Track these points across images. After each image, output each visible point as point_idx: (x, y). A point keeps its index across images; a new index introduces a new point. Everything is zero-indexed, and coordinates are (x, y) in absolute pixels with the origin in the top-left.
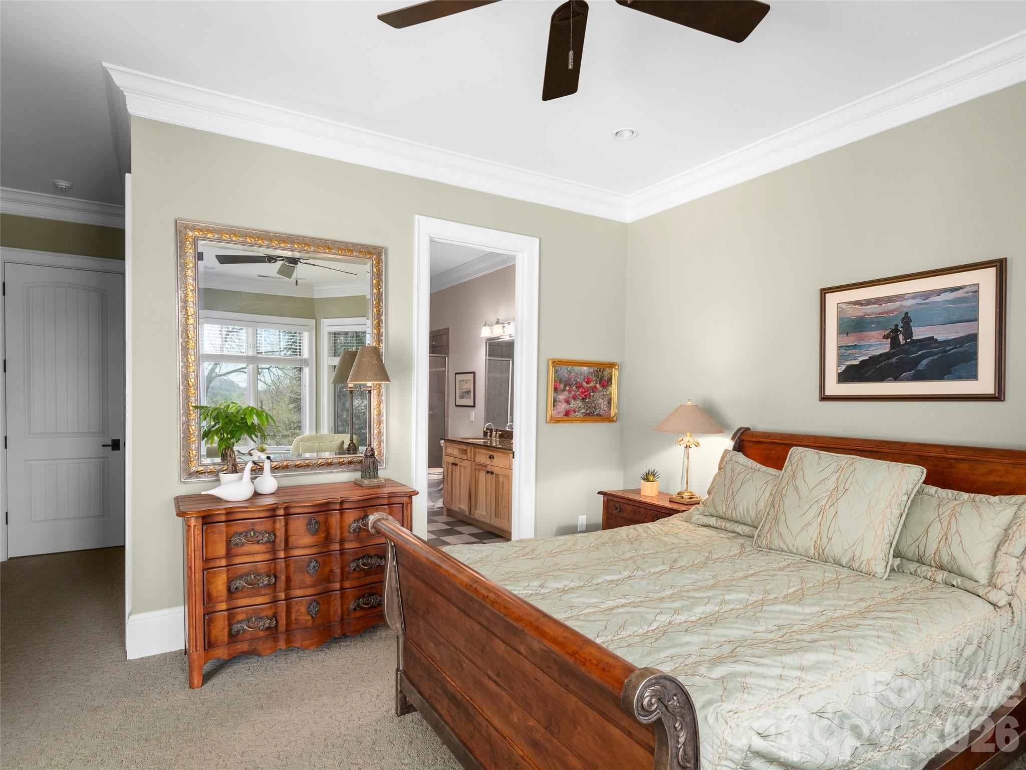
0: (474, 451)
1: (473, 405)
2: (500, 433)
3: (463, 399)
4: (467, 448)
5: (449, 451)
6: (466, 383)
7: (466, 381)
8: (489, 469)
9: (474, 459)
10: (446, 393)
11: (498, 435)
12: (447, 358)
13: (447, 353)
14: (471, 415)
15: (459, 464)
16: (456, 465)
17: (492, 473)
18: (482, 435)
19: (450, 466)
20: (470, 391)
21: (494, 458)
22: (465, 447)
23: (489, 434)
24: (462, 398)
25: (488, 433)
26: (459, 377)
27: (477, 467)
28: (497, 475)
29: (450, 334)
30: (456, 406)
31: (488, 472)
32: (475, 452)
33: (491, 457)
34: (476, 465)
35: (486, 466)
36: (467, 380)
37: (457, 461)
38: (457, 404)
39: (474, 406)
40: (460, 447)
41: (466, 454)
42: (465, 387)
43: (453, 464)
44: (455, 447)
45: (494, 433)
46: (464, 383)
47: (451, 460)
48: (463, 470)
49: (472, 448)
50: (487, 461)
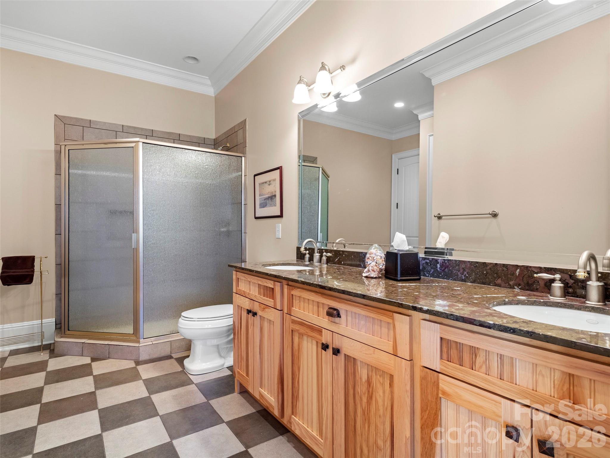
0: (289, 293)
1: (279, 214)
2: (329, 254)
3: (265, 209)
4: (274, 285)
5: (243, 287)
6: (269, 185)
7: (269, 183)
8: (326, 338)
9: (289, 309)
10: (243, 203)
11: (324, 258)
12: (243, 158)
13: (244, 152)
14: (277, 229)
15: (260, 313)
16: (255, 314)
17: (336, 352)
18: (293, 257)
19: (244, 314)
20: (275, 196)
21: (339, 316)
22: (270, 284)
23: (307, 256)
24: (264, 207)
25: (305, 254)
26: (259, 179)
27: (297, 327)
28: (350, 360)
29: (247, 126)
30: (256, 218)
31: (325, 347)
32: (291, 298)
33: (333, 313)
34: (294, 322)
35: (319, 331)
36: (270, 181)
37: (256, 308)
38: (256, 216)
39: (281, 216)
40: (260, 283)
41: (273, 297)
42: (267, 192)
43: (249, 312)
44: (253, 281)
45: (317, 255)
46: (266, 185)
47: (246, 304)
48: (266, 325)
49: (286, 287)
50: (323, 321)
